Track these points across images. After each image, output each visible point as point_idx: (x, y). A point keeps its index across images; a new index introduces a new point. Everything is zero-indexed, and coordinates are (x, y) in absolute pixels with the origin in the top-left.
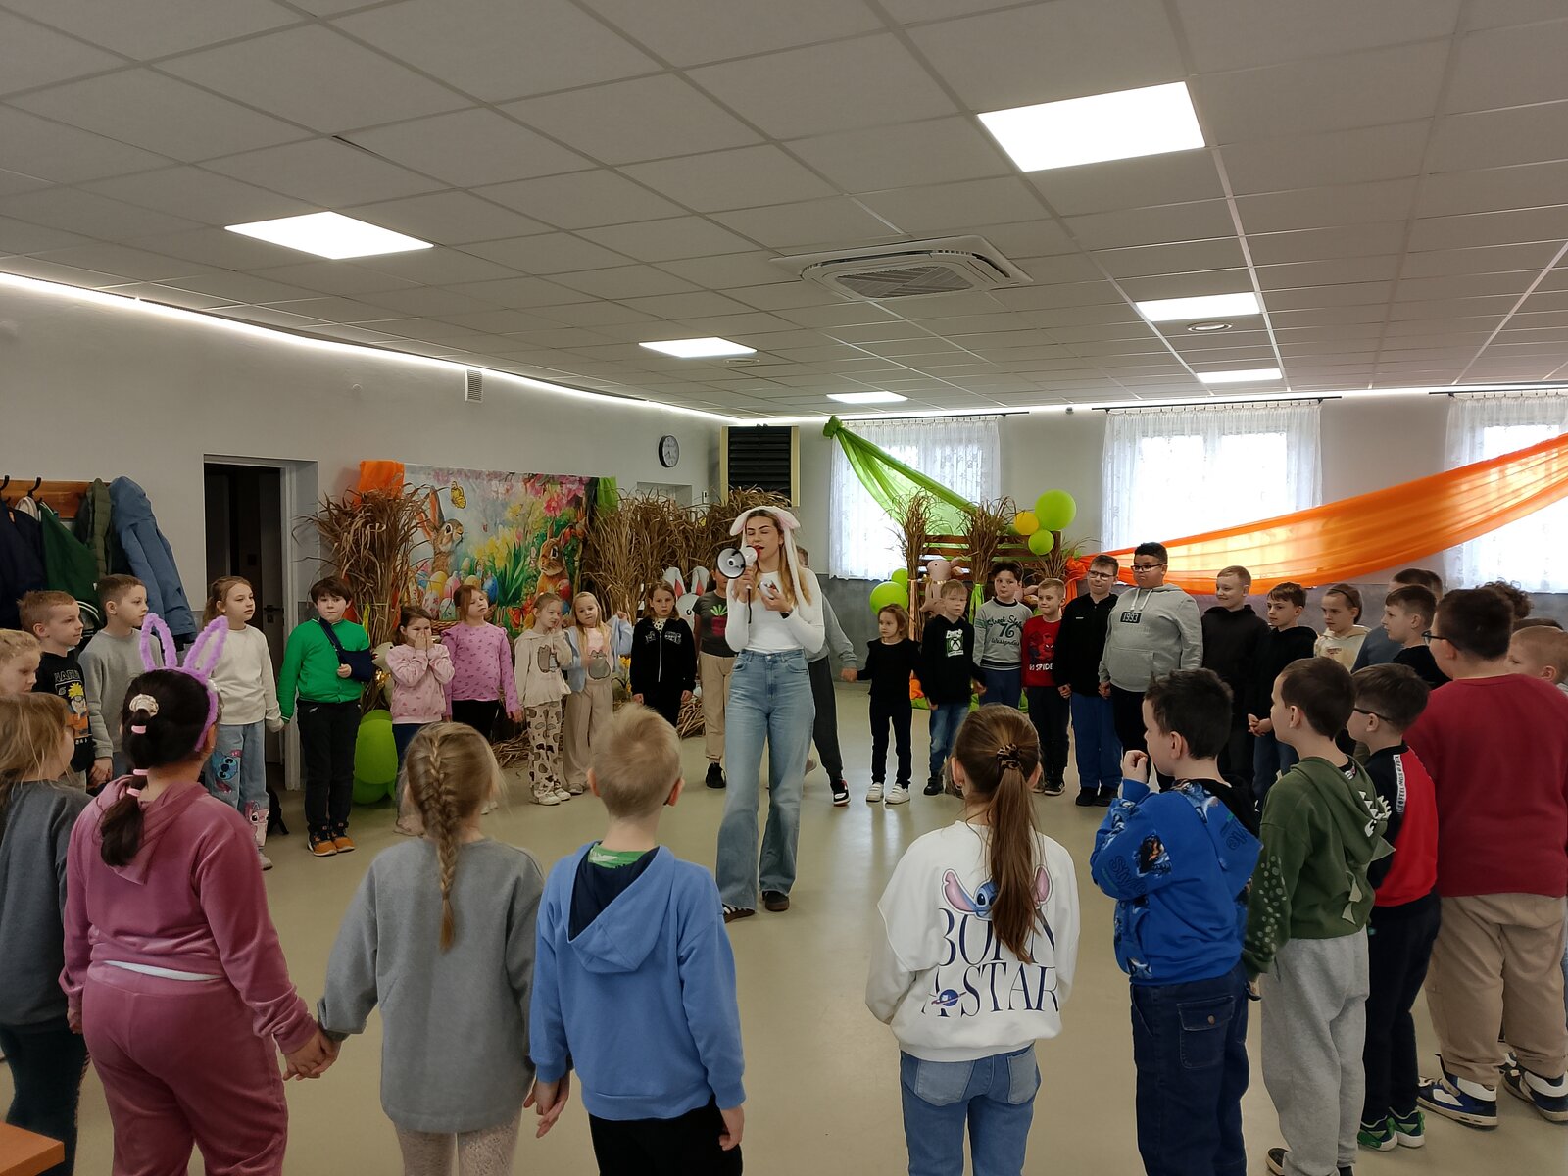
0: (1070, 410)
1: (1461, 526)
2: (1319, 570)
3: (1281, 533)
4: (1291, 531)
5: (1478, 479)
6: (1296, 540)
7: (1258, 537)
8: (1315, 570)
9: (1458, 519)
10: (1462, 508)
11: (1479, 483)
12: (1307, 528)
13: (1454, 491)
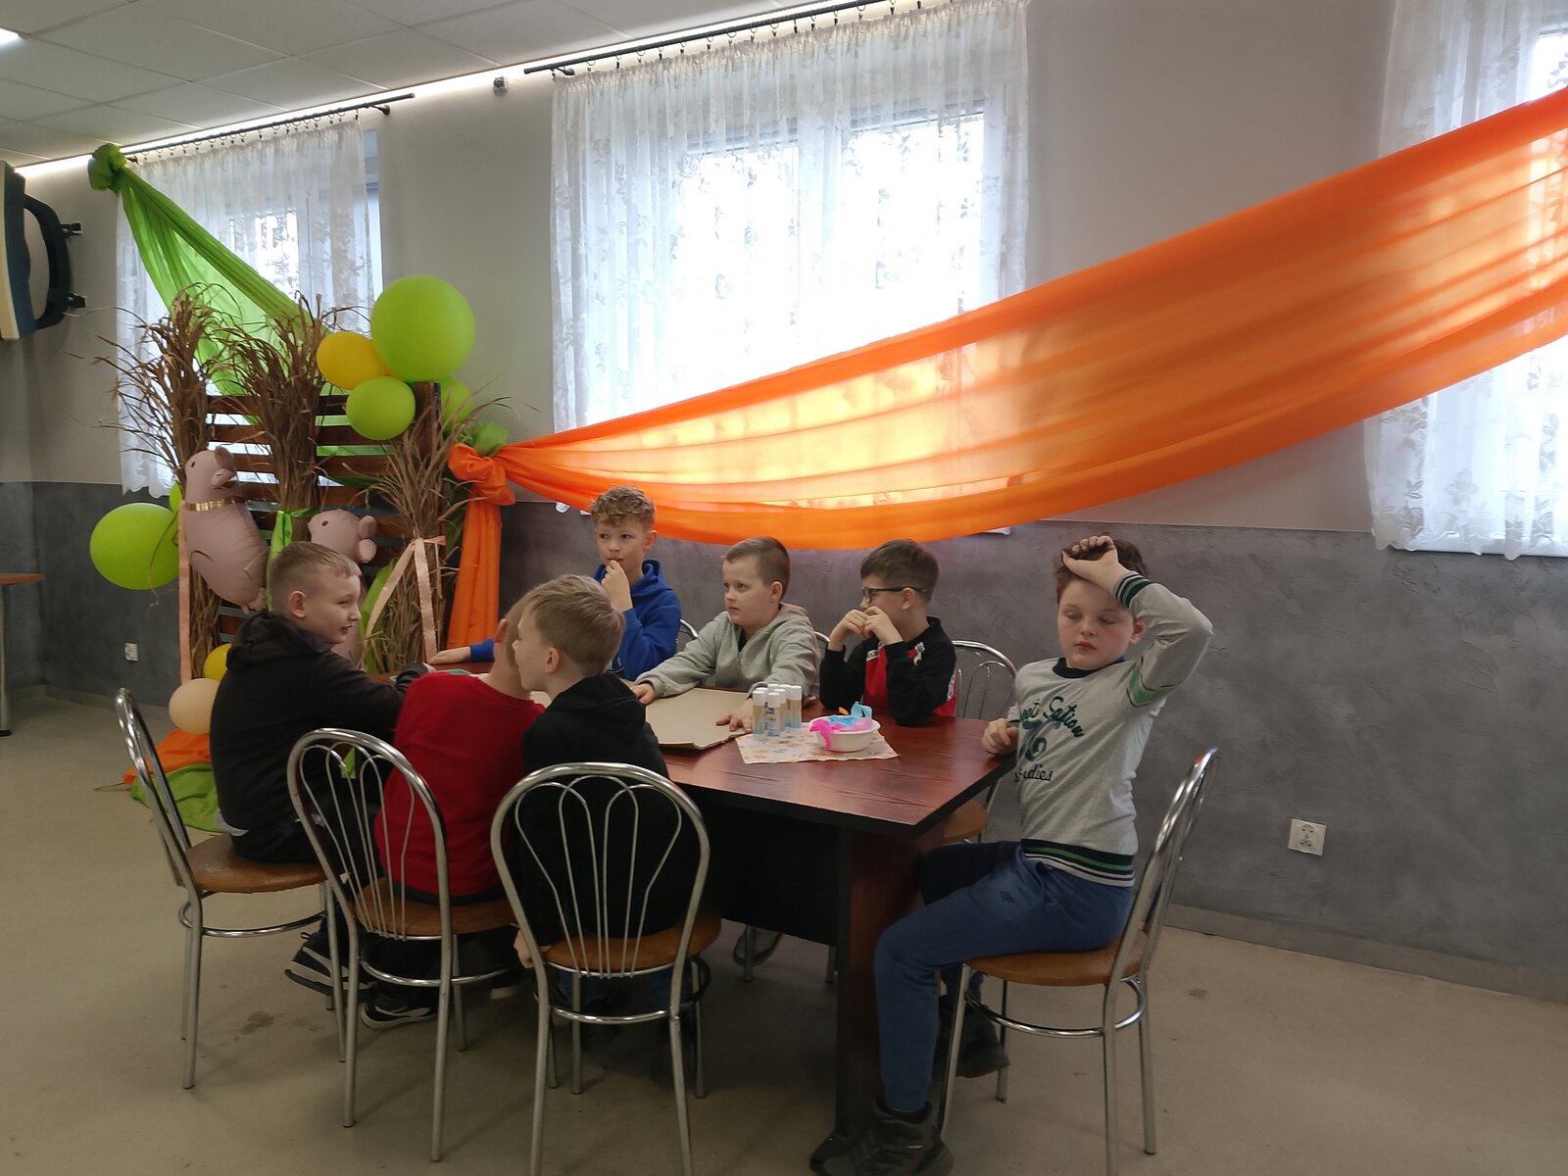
0: (499, 84)
1: (1421, 336)
2: (1014, 480)
3: (922, 376)
4: (943, 370)
5: (1482, 180)
6: (956, 395)
7: (867, 391)
8: (1002, 483)
9: (1410, 314)
10: (1424, 280)
11: (1487, 190)
12: (979, 360)
13: (1406, 224)
